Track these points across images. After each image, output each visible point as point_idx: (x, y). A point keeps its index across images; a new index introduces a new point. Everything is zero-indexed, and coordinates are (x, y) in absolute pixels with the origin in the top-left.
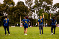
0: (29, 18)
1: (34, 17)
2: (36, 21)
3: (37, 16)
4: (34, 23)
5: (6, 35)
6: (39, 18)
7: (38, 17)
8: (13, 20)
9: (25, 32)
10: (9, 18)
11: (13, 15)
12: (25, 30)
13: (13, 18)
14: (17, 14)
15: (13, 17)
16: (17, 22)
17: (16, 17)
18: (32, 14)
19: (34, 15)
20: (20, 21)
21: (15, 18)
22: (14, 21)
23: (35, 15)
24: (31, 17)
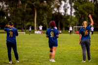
0: (54, 12)
1: (66, 10)
2: (69, 20)
3: (71, 9)
4: (64, 25)
5: (11, 63)
6: (75, 13)
7: (74, 11)
8: (19, 18)
9: (51, 56)
10: (11, 13)
11: (20, 7)
12: (51, 51)
13: (19, 12)
14: (29, 4)
15: (21, 10)
16: (28, 21)
17: (27, 11)
18: (61, 4)
19: (64, 6)
20: (34, 21)
21: (24, 14)
22: (23, 19)
23: (66, 7)
24: (58, 11)
